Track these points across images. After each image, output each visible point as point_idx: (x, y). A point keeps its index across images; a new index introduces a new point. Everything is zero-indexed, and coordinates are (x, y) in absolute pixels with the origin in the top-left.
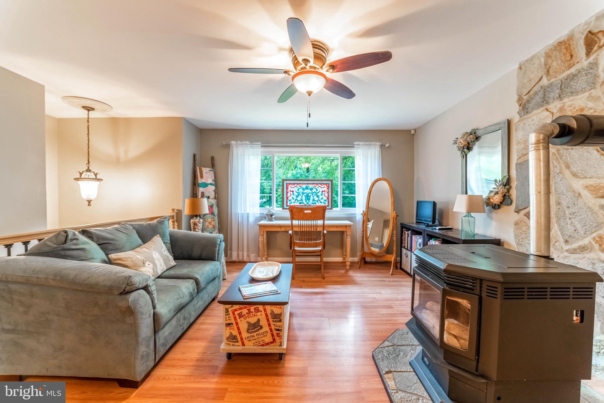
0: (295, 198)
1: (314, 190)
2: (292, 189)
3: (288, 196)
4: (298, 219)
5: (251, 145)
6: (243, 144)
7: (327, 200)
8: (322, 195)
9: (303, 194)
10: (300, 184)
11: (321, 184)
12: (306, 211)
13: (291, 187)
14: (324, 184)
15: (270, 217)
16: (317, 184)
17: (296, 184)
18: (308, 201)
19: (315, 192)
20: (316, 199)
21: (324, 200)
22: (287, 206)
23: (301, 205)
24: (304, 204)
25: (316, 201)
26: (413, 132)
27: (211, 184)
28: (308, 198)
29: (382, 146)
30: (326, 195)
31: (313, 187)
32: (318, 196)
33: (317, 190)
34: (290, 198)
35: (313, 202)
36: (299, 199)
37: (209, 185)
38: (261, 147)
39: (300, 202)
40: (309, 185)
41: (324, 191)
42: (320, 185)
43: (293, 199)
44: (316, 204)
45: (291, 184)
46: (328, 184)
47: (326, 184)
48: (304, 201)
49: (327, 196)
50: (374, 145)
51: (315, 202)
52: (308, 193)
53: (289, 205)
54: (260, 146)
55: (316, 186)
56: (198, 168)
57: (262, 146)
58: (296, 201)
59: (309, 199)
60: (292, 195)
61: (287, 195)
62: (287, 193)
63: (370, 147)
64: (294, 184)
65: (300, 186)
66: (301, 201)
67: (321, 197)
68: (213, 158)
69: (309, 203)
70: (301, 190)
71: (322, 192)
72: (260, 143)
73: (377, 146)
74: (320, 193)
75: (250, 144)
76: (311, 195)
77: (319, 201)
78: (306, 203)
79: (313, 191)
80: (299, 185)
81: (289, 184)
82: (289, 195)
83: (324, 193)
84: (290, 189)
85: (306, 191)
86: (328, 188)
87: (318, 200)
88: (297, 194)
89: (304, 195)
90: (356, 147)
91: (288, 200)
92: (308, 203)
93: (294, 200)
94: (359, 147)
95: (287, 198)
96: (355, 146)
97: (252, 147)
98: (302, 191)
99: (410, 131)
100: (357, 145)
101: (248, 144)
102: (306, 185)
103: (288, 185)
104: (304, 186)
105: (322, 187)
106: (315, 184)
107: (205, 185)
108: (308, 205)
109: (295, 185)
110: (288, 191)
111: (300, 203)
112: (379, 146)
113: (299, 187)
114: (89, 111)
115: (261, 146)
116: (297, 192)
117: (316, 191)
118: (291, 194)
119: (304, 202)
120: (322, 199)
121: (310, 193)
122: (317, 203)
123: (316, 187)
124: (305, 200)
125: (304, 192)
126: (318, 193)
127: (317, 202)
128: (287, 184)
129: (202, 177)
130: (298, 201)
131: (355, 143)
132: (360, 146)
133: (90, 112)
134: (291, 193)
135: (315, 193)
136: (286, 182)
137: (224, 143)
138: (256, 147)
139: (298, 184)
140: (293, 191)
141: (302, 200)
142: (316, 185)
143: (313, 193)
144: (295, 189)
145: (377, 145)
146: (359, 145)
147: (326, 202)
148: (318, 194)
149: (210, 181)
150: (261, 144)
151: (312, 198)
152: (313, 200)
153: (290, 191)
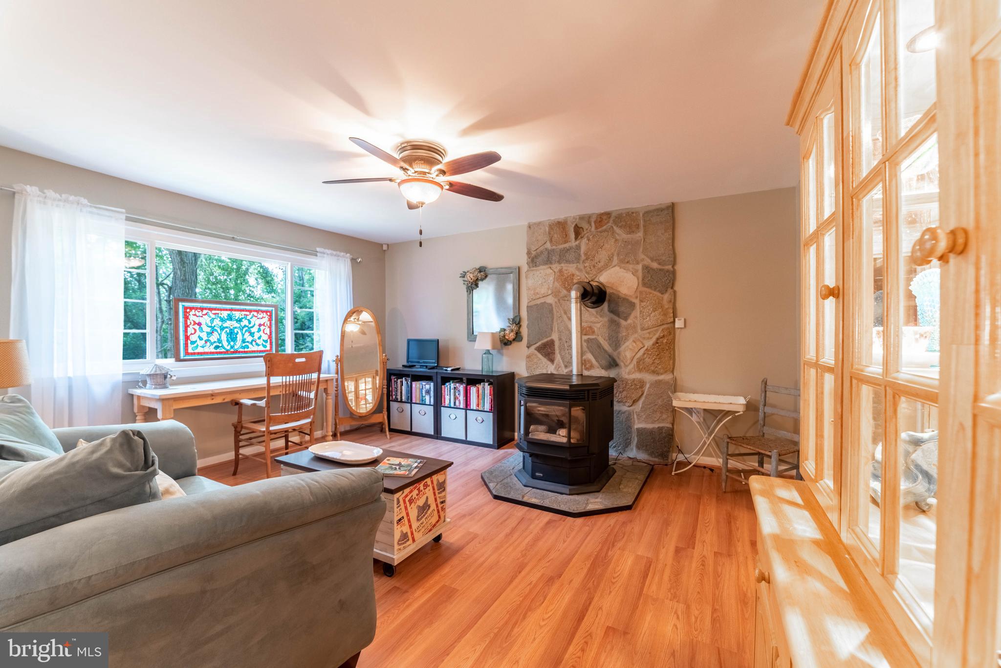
0: (205, 338)
1: (245, 322)
2: (197, 320)
3: (189, 334)
4: (282, 374)
5: (94, 210)
6: (66, 201)
7: (269, 340)
8: (259, 330)
9: (222, 329)
10: (215, 309)
11: (257, 311)
12: (298, 360)
13: (195, 315)
14: (263, 312)
15: (160, 380)
16: (250, 311)
17: (206, 309)
18: (232, 343)
19: (245, 326)
20: (249, 339)
21: (263, 340)
22: (187, 353)
23: (218, 350)
24: (224, 348)
25: (248, 342)
26: (385, 247)
28: (232, 336)
29: (353, 260)
30: (267, 331)
31: (243, 316)
32: (252, 334)
33: (250, 322)
34: (193, 338)
35: (244, 345)
36: (214, 338)
38: (126, 220)
39: (215, 344)
40: (234, 312)
41: (264, 325)
42: (255, 314)
43: (201, 338)
44: (248, 348)
45: (196, 309)
46: (269, 312)
47: (266, 312)
48: (225, 343)
49: (269, 334)
50: (343, 256)
51: (247, 344)
52: (232, 328)
53: (193, 352)
54: (123, 216)
55: (247, 315)
57: (128, 219)
58: (208, 344)
59: (234, 339)
60: (198, 331)
61: (186, 331)
62: (186, 327)
63: (338, 259)
64: (202, 309)
65: (215, 314)
66: (218, 344)
67: (257, 335)
69: (236, 347)
70: (217, 322)
71: (260, 325)
72: (124, 211)
73: (346, 260)
74: (257, 327)
75: (91, 206)
76: (239, 331)
77: (254, 343)
78: (228, 348)
79: (241, 323)
80: (214, 312)
81: (191, 309)
82: (190, 330)
83: (262, 328)
84: (192, 318)
85: (228, 324)
86: (270, 320)
87: (252, 341)
88: (209, 330)
89: (224, 331)
90: (320, 257)
91: (189, 342)
92: (232, 347)
93: (203, 342)
94: (324, 257)
95: (187, 338)
96: (318, 254)
97: (98, 214)
98: (220, 324)
99: (382, 245)
100: (321, 253)
101: (85, 205)
102: (229, 312)
103: (188, 310)
104: (225, 314)
105: (260, 316)
106: (247, 311)
108: (232, 350)
109: (205, 312)
110: (189, 324)
111: (217, 347)
112: (349, 260)
113: (213, 316)
115: (127, 216)
116: (210, 324)
117: (247, 324)
118: (195, 330)
119: (226, 346)
120: (259, 338)
121: (236, 328)
122: (250, 346)
123: (248, 317)
124: (228, 341)
125: (225, 325)
126: (251, 327)
127: (251, 343)
128: (185, 308)
130: (212, 344)
131: (318, 249)
132: (325, 255)
134: (197, 327)
135: (247, 328)
136: (184, 304)
138: (108, 216)
139: (211, 309)
140: (199, 324)
141: (219, 341)
142: (248, 313)
143: (243, 328)
144: (206, 320)
145: (347, 258)
146: (324, 253)
147: (267, 344)
148: (253, 330)
150: (127, 213)
151: (240, 337)
152: (244, 341)
153: (192, 323)
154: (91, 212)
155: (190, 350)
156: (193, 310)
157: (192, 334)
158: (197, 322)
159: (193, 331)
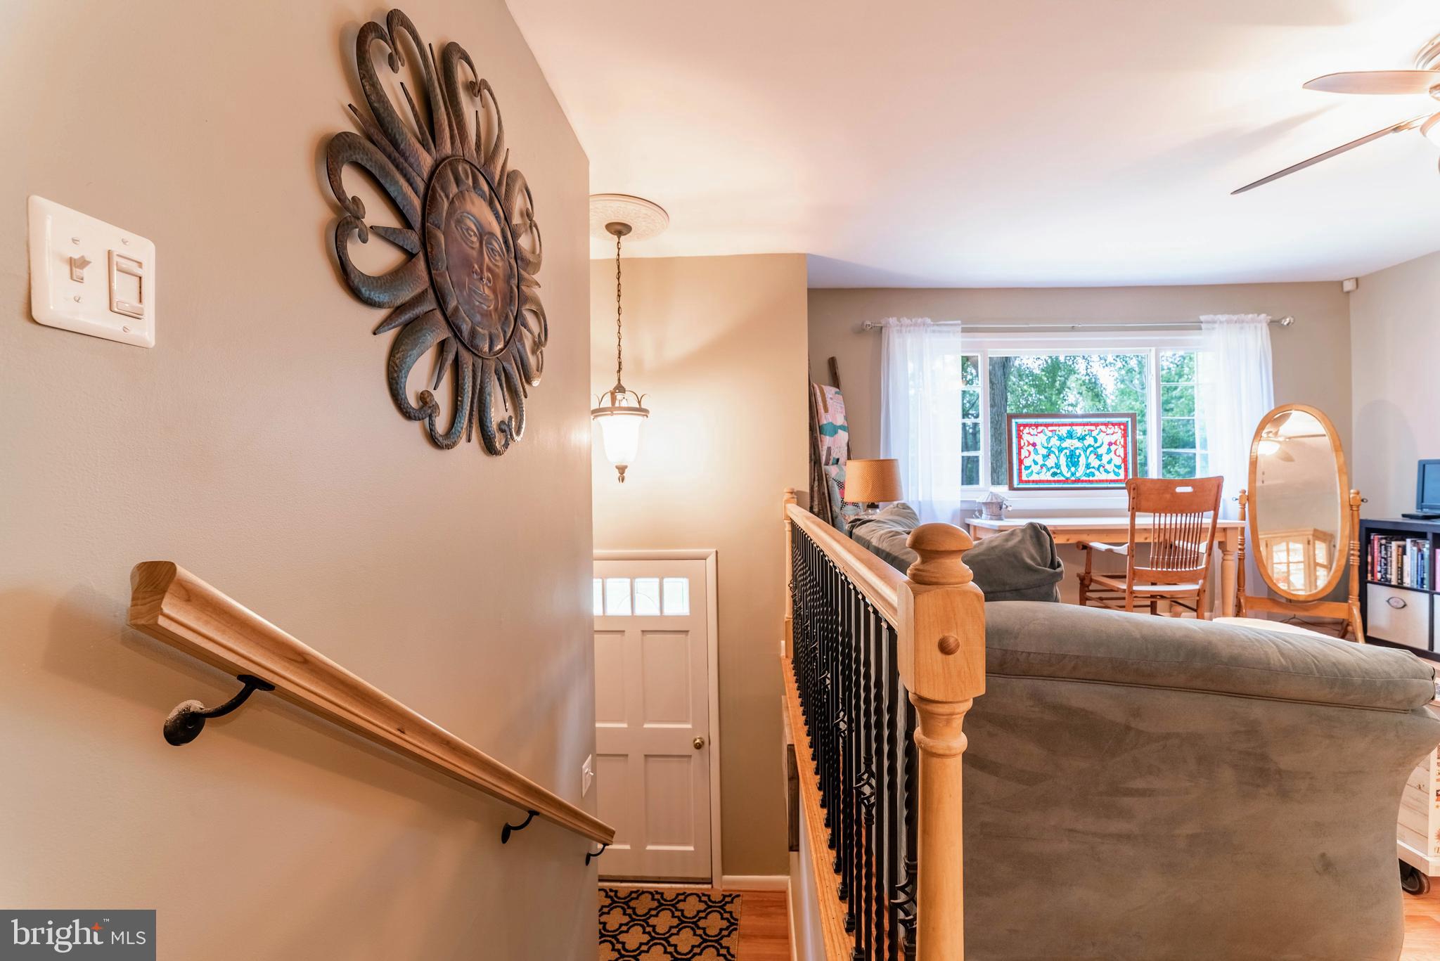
0: (1041, 462)
1: (1089, 441)
2: (1032, 440)
3: (1023, 457)
4: (1155, 510)
5: (936, 328)
6: (915, 325)
7: (1123, 465)
8: (1109, 451)
9: (1061, 450)
10: (1052, 425)
11: (1106, 425)
12: (1179, 490)
13: (1029, 433)
14: (1114, 425)
15: (996, 510)
16: (1096, 425)
17: (1041, 425)
18: (1073, 469)
19: (1090, 446)
20: (1095, 463)
21: (1115, 466)
22: (1021, 481)
23: (1056, 478)
24: (1063, 475)
25: (1093, 468)
26: (1348, 286)
27: (842, 428)
28: (1073, 459)
29: (1274, 324)
30: (1121, 452)
31: (1087, 433)
32: (1099, 457)
33: (1096, 441)
34: (1027, 462)
35: (1088, 471)
36: (1051, 462)
37: (840, 431)
38: (962, 332)
39: (1052, 470)
40: (1074, 428)
41: (1115, 443)
42: (1103, 428)
43: (1036, 463)
44: (1094, 475)
45: (1030, 425)
46: (1123, 424)
47: (1119, 424)
48: (1064, 469)
49: (1123, 456)
50: (1253, 321)
51: (1092, 470)
52: (1072, 448)
53: (1026, 479)
54: (959, 329)
55: (1092, 431)
56: (816, 386)
57: (964, 330)
58: (1044, 469)
59: (1076, 464)
60: (1032, 453)
61: (1019, 453)
62: (1020, 448)
63: (1242, 328)
64: (1037, 426)
65: (1051, 431)
66: (1055, 470)
67: (1105, 459)
68: (832, 363)
69: (1078, 475)
70: (1055, 442)
71: (1110, 444)
72: (959, 322)
73: (1259, 325)
74: (1105, 447)
75: (933, 325)
76: (1082, 453)
77: (1101, 469)
78: (1068, 475)
79: (1085, 441)
80: (1050, 428)
81: (1025, 426)
82: (1024, 453)
83: (1113, 447)
84: (1026, 437)
85: (1067, 443)
86: (1125, 436)
87: (1100, 466)
88: (1045, 452)
89: (1064, 453)
90: (1208, 329)
91: (1023, 467)
92: (1073, 474)
93: (1038, 467)
94: (1213, 329)
95: (1021, 462)
96: (1203, 326)
97: (940, 332)
98: (1058, 443)
99: (1341, 283)
100: (1208, 322)
101: (929, 325)
102: (1069, 428)
103: (1022, 428)
104: (1063, 431)
105: (1109, 431)
106: (1092, 424)
107: (834, 430)
108: (1073, 478)
109: (1040, 429)
110: (1022, 444)
111: (1054, 474)
112: (1265, 326)
113: (1050, 434)
114: (619, 233)
115: (962, 328)
116: (1046, 445)
117: (1092, 443)
118: (1030, 452)
119: (1065, 473)
120: (1109, 462)
121: (1077, 448)
122: (1097, 473)
123: (1094, 434)
124: (1067, 466)
125: (1064, 445)
126: (1098, 447)
127: (1098, 469)
128: (1019, 426)
129: (826, 410)
130: (1048, 470)
131: (1202, 318)
132: (1216, 326)
134: (1031, 448)
135: (1092, 449)
136: (1017, 420)
137: (869, 323)
138: (949, 332)
139: (1047, 425)
140: (1034, 445)
141: (1058, 466)
142: (1093, 428)
143: (1087, 448)
144: (1040, 440)
145: (1260, 322)
146: (1214, 322)
147: (1120, 471)
148: (1100, 451)
149: (840, 420)
150: (962, 324)
151: (1082, 460)
152: (1088, 466)
153: (1026, 444)
154: (934, 331)
155: (1024, 478)
156: (1027, 428)
157: (1026, 457)
158: (1031, 443)
159: (1027, 455)
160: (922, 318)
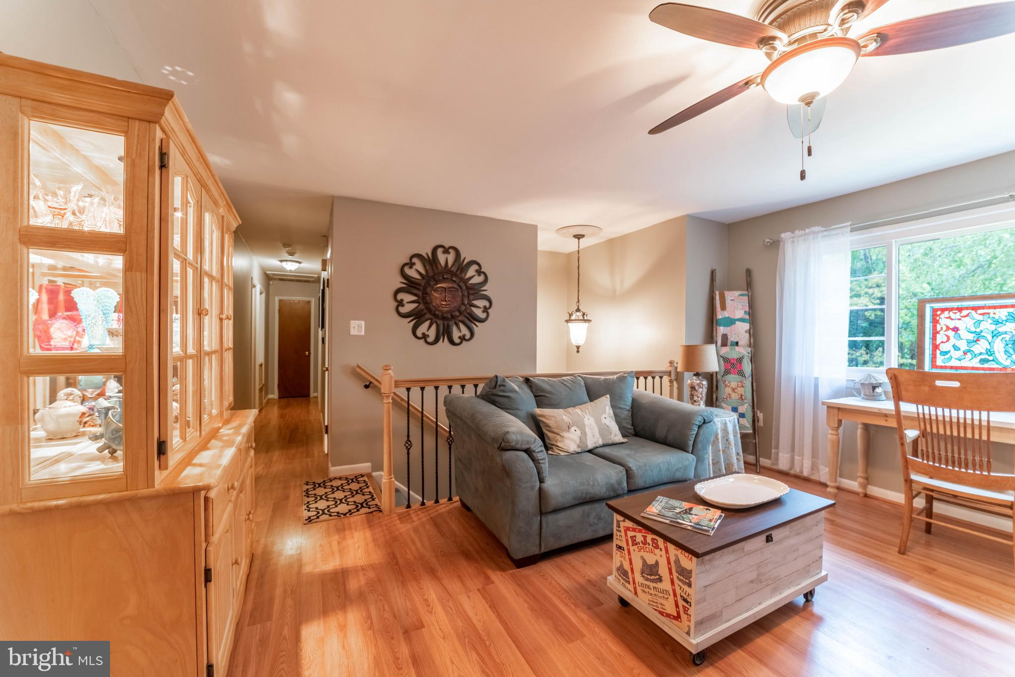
0: (964, 347)
2: (952, 324)
3: (938, 342)
5: (826, 233)
6: (805, 234)
9: (996, 334)
10: (984, 308)
12: (939, 383)
13: (949, 318)
15: (869, 391)
17: (967, 309)
22: (935, 366)
23: (987, 366)
24: (999, 363)
27: (742, 320)
34: (944, 347)
36: (980, 348)
37: (737, 322)
38: (851, 231)
39: (982, 357)
43: (957, 348)
45: (951, 310)
48: (1001, 356)
53: (943, 364)
54: (849, 229)
56: (717, 293)
58: (970, 355)
60: (952, 338)
61: (934, 338)
62: (935, 333)
64: (960, 309)
65: (983, 314)
66: (987, 357)
68: (749, 272)
70: (987, 325)
72: (849, 223)
75: (822, 231)
78: (1007, 363)
80: (981, 311)
81: (943, 310)
82: (940, 338)
84: (943, 321)
88: (971, 336)
89: (1001, 337)
91: (938, 352)
93: (961, 353)
95: (935, 347)
97: (828, 236)
98: (992, 327)
101: (818, 232)
102: (1010, 310)
103: (939, 313)
104: (1002, 313)
107: (730, 322)
109: (966, 312)
110: (938, 328)
111: (984, 361)
113: (980, 317)
114: (579, 239)
115: (851, 229)
116: (973, 329)
118: (948, 338)
119: (1001, 359)
124: (1006, 352)
125: (1002, 329)
128: (934, 311)
129: (723, 308)
130: (976, 356)
133: (581, 240)
134: (951, 333)
136: (933, 305)
137: (768, 240)
138: (838, 234)
139: (975, 308)
140: (956, 329)
141: (990, 352)
144: (965, 324)
149: (740, 314)
150: (851, 225)
153: (945, 328)
155: (939, 362)
156: (946, 312)
157: (942, 342)
158: (951, 327)
159: (945, 339)
160: (809, 228)
